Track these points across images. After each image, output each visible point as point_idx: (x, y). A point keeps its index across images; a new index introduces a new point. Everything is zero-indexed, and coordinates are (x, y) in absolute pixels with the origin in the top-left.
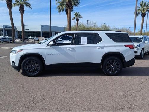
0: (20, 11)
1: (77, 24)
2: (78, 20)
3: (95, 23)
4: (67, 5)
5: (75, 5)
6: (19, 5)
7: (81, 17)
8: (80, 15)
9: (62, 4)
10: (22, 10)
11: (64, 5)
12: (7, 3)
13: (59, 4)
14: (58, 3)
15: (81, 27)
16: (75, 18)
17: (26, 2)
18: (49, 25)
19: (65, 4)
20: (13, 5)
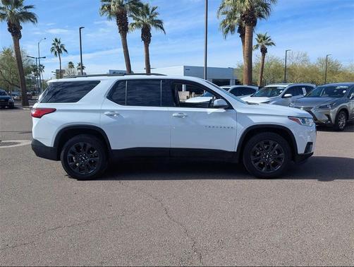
0: (143, 39)
1: (263, 60)
2: (264, 51)
3: (305, 55)
4: (244, 16)
5: (261, 16)
6: (142, 26)
7: (273, 44)
8: (270, 40)
9: (231, 16)
10: (146, 37)
11: (235, 18)
12: (118, 24)
13: (225, 17)
14: (224, 13)
15: (272, 66)
16: (257, 46)
17: (154, 18)
18: (204, 66)
19: (239, 15)
20: (129, 26)
